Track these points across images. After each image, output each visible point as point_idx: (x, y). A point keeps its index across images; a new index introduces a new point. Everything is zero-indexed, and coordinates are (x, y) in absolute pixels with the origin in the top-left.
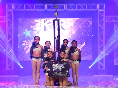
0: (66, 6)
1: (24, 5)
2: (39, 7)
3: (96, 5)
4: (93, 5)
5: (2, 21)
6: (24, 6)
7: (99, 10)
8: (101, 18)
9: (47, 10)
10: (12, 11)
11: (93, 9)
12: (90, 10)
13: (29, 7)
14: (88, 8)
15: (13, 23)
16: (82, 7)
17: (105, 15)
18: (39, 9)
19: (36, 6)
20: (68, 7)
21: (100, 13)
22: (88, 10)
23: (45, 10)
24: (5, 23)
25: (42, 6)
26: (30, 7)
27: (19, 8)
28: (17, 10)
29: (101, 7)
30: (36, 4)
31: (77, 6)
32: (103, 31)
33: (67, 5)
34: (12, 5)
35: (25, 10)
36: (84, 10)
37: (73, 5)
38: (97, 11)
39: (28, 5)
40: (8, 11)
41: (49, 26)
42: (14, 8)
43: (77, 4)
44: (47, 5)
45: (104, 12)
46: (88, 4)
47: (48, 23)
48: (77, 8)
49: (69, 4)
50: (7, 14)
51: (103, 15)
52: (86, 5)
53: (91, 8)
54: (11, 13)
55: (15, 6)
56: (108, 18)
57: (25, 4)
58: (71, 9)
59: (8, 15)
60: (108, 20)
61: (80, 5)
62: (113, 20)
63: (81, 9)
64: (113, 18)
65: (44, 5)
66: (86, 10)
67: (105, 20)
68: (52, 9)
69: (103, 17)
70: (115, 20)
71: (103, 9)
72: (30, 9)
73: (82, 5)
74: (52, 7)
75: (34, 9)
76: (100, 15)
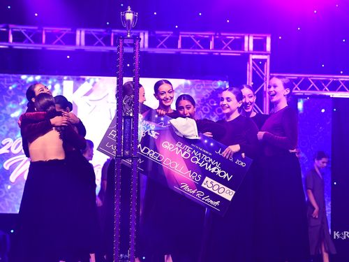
0: (146, 36)
1: (10, 31)
2: (59, 39)
3: (243, 37)
4: (232, 37)
6: (8, 32)
7: (253, 54)
9: (82, 48)
11: (232, 50)
12: (223, 53)
13: (26, 35)
14: (215, 48)
16: (197, 43)
17: (271, 72)
18: (59, 43)
19: (46, 34)
20: (153, 43)
21: (253, 65)
22: (217, 52)
23: (77, 48)
25: (67, 35)
26: (29, 36)
29: (259, 46)
30: (49, 29)
31: (182, 37)
33: (149, 34)
35: (11, 47)
36: (203, 52)
37: (167, 34)
38: (246, 56)
39: (21, 29)
41: (90, 103)
43: (181, 33)
44: (83, 34)
45: (268, 61)
46: (216, 35)
47: (88, 94)
48: (179, 46)
49: (157, 32)
51: (263, 71)
52: (211, 36)
53: (227, 49)
57: (13, 26)
58: (162, 47)
61: (192, 37)
62: (297, 89)
63: (194, 48)
64: (297, 81)
65: (75, 31)
66: (211, 53)
68: (99, 44)
69: (263, 76)
70: (301, 89)
71: (266, 51)
72: (29, 42)
73: (197, 38)
74: (100, 40)
75: (40, 42)
76: (254, 73)
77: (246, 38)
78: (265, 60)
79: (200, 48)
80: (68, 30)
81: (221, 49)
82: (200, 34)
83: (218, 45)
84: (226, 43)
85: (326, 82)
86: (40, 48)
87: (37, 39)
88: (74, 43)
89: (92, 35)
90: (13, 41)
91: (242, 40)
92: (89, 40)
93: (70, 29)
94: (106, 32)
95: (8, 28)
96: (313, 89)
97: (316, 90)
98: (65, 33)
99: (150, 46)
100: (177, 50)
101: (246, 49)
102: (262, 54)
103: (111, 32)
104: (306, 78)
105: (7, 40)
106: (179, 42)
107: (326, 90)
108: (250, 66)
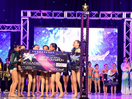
2: (58, 15)
3: (122, 13)
4: (119, 13)
5: (16, 30)
6: (41, 13)
7: (126, 19)
10: (27, 18)
11: (119, 17)
12: (115, 19)
13: (47, 14)
15: (28, 32)
16: (106, 15)
19: (54, 13)
21: (126, 23)
22: (113, 18)
23: (65, 18)
24: (20, 32)
27: (36, 16)
28: (33, 17)
31: (101, 14)
32: (130, 43)
33: (89, 12)
34: (28, 12)
35: (42, 18)
36: (109, 18)
37: (96, 13)
38: (123, 20)
39: (46, 12)
41: (69, 37)
42: (30, 16)
43: (101, 12)
44: (67, 13)
46: (113, 12)
48: (100, 16)
49: (92, 12)
50: (22, 22)
51: (130, 25)
52: (111, 13)
53: (117, 17)
54: (27, 21)
55: (31, 13)
57: (42, 11)
58: (94, 17)
59: (23, 23)
61: (104, 13)
63: (105, 17)
65: (64, 12)
66: (111, 19)
68: (72, 16)
69: (129, 27)
72: (48, 16)
74: (72, 15)
76: (126, 25)
78: (130, 21)
79: (107, 17)
80: (61, 12)
82: (107, 12)
83: (114, 16)
84: (117, 15)
86: (52, 18)
87: (51, 15)
88: (63, 16)
89: (70, 13)
90: (43, 16)
92: (69, 15)
93: (62, 11)
94: (75, 12)
100: (99, 18)
101: (123, 17)
102: (129, 19)
103: (76, 12)
105: (41, 16)
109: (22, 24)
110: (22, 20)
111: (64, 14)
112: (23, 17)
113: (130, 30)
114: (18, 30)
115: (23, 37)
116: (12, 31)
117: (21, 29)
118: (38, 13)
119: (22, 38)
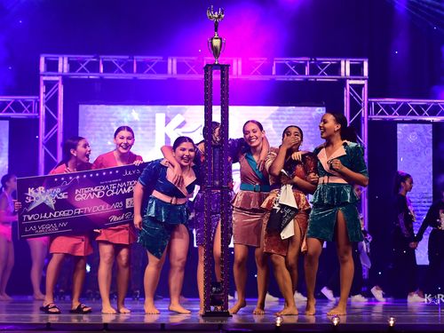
0: (240, 63)
1: (101, 61)
2: (150, 67)
3: (340, 62)
4: (328, 62)
5: (26, 112)
6: (99, 63)
7: (350, 79)
8: (355, 107)
9: (174, 77)
10: (59, 79)
11: (329, 75)
12: (320, 78)
13: (117, 65)
14: (311, 74)
15: (61, 119)
16: (292, 69)
17: (369, 97)
18: (150, 72)
19: (137, 63)
21: (350, 90)
22: (313, 78)
23: (170, 76)
24: (37, 120)
25: (158, 63)
26: (120, 65)
27: (83, 71)
28: (76, 76)
29: (356, 71)
30: (141, 58)
31: (276, 64)
33: (243, 61)
34: (60, 60)
35: (101, 78)
36: (298, 78)
37: (262, 60)
38: (343, 82)
39: (113, 58)
40: (44, 78)
42: (65, 71)
43: (275, 59)
44: (175, 62)
45: (366, 86)
46: (311, 60)
48: (274, 72)
49: (251, 59)
50: (43, 89)
51: (361, 97)
52: (306, 61)
53: (323, 74)
54: (57, 87)
55: (69, 62)
56: (377, 108)
57: (103, 57)
58: (256, 74)
59: (46, 93)
60: (379, 115)
61: (287, 62)
62: (395, 115)
63: (289, 74)
64: (395, 106)
65: (167, 60)
66: (307, 79)
67: (369, 114)
68: (192, 73)
69: (361, 102)
70: (400, 115)
71: (363, 75)
72: (120, 72)
73: (292, 64)
74: (192, 68)
75: (132, 72)
76: (351, 97)
77: (343, 63)
78: (363, 85)
79: (295, 74)
80: (159, 59)
81: (316, 74)
82: (295, 60)
83: (314, 71)
84: (323, 68)
85: (425, 107)
86: (131, 78)
87: (128, 68)
88: (165, 71)
89: (184, 63)
90: (104, 71)
91: (339, 65)
92: (181, 68)
93: (161, 58)
94: (198, 59)
95: (99, 59)
96: (413, 114)
97: (416, 115)
98: (156, 61)
99: (243, 73)
100: (271, 77)
101: (343, 74)
102: (359, 79)
103: (203, 60)
104: (405, 103)
105: (98, 71)
106: (274, 68)
107: (426, 115)
108: (347, 92)
109: (42, 96)
110: (42, 83)
111: (167, 64)
112: (44, 75)
113: (361, 113)
114: (31, 114)
115: (46, 134)
116: (14, 115)
117: (39, 111)
118: (90, 62)
119: (42, 137)
